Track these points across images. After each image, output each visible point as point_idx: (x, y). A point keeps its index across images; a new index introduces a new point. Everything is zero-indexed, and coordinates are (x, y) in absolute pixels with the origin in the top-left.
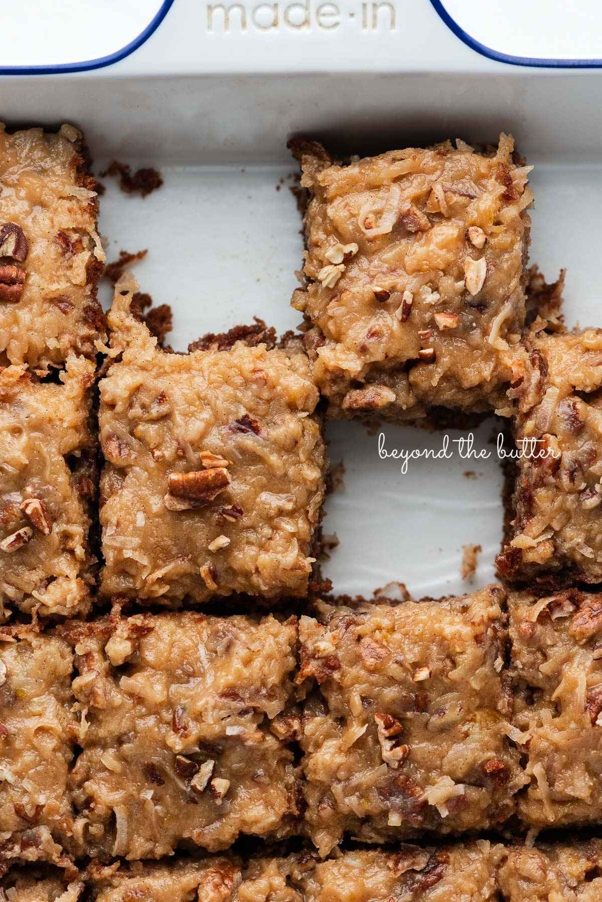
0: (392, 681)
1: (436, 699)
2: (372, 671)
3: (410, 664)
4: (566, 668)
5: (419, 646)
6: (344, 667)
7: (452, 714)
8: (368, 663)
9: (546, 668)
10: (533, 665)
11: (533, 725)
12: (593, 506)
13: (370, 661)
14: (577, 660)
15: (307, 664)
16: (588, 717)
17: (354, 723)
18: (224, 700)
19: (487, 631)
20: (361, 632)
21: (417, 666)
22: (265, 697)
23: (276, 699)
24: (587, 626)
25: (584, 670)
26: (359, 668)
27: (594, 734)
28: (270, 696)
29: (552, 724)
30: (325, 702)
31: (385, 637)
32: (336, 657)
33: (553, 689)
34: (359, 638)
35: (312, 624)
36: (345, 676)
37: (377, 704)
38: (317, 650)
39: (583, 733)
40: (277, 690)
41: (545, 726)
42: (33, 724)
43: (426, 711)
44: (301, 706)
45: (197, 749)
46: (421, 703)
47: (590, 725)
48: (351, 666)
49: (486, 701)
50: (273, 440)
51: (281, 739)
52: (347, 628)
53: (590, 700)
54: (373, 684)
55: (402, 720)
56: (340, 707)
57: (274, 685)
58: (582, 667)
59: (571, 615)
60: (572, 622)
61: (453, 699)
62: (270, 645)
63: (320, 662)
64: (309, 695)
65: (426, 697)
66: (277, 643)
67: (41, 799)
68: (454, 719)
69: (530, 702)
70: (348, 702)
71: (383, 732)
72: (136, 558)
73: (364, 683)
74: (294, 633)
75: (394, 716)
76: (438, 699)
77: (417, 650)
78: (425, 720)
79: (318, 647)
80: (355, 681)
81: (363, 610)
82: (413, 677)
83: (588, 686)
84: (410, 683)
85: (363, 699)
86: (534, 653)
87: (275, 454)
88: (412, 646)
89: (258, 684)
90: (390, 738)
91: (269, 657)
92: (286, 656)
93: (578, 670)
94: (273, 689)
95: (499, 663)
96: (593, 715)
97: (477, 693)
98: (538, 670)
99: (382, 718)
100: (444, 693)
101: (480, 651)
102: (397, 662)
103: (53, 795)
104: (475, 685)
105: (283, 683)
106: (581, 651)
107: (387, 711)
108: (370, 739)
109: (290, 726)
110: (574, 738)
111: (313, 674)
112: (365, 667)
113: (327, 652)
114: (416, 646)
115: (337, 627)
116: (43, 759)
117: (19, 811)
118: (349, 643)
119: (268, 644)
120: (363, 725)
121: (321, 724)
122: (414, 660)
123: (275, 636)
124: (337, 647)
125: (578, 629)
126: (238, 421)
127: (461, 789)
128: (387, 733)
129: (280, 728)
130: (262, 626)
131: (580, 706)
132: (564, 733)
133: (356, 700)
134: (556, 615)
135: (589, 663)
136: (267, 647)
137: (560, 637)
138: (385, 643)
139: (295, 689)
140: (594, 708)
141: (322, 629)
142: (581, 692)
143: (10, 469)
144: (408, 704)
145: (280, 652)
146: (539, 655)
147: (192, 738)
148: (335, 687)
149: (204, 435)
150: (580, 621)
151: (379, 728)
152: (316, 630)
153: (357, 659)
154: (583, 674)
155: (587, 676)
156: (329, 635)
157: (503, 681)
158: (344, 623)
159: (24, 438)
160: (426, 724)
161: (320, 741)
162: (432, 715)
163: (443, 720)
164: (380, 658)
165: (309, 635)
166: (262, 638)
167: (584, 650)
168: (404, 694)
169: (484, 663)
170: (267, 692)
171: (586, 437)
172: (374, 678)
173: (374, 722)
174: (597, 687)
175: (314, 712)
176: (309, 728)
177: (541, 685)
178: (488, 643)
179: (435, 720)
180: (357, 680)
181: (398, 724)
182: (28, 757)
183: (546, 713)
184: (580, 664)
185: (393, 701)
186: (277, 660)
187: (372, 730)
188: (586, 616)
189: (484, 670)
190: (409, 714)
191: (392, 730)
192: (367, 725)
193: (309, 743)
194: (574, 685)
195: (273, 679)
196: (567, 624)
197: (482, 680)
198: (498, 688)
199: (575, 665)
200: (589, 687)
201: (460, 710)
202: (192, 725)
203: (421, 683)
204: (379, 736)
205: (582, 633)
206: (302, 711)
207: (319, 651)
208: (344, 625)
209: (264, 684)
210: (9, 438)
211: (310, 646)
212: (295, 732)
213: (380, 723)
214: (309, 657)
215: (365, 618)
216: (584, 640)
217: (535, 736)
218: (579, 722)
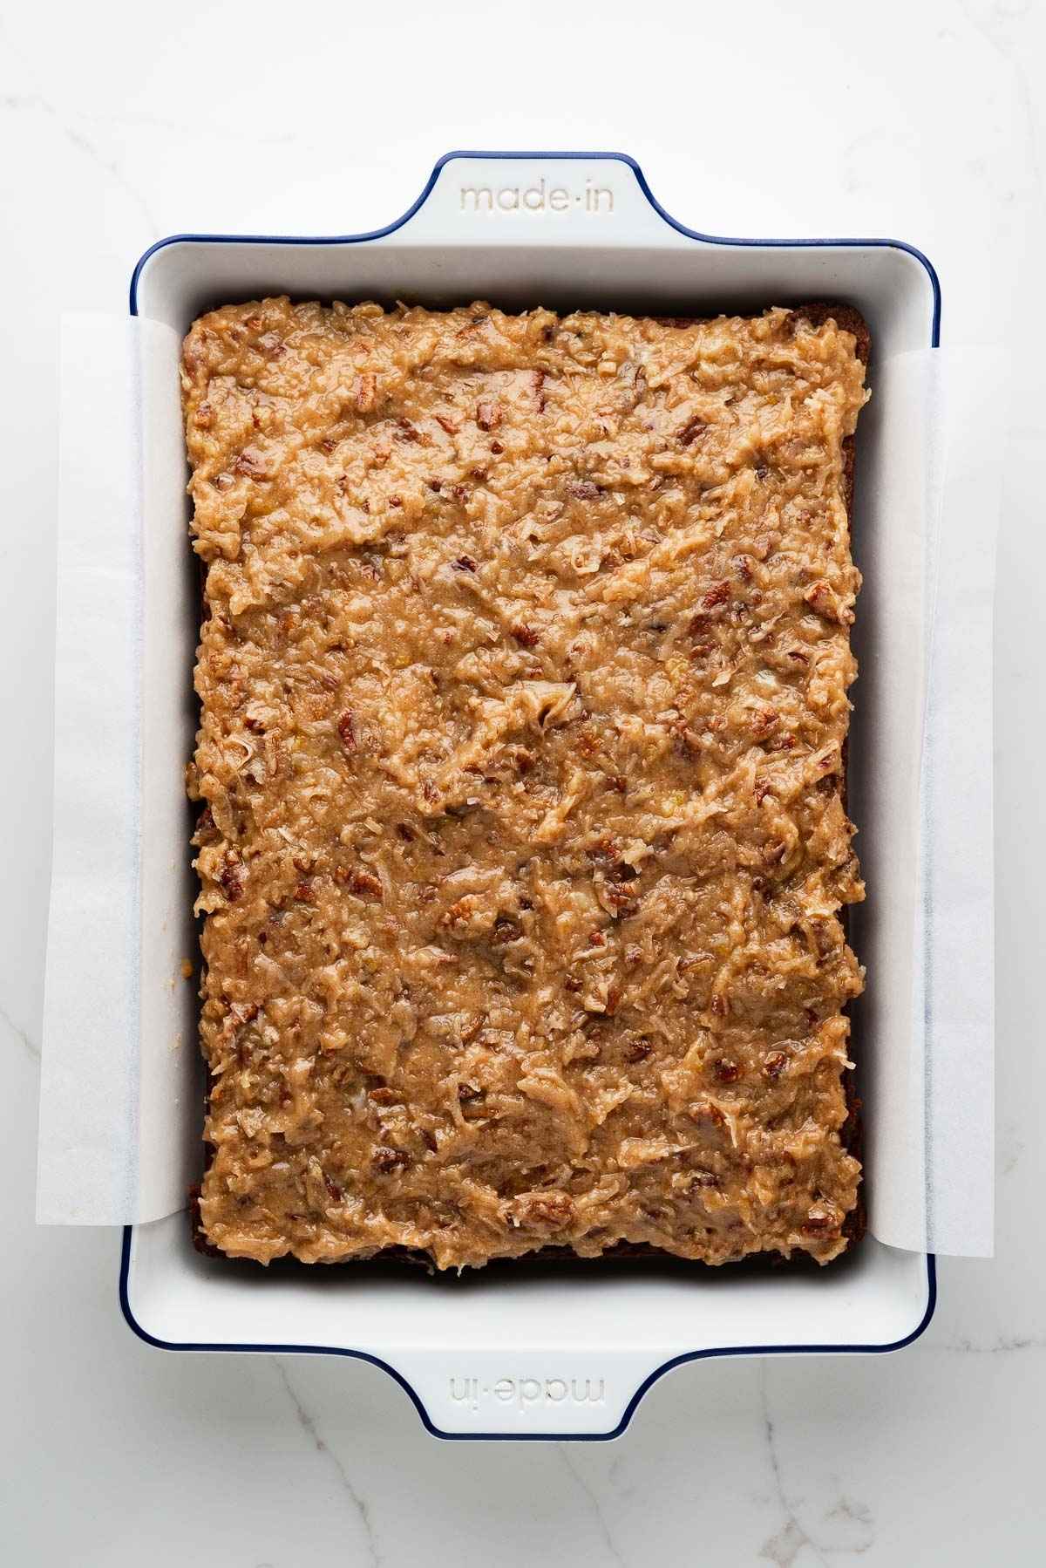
12: (759, 639)
16: (755, 800)
18: (468, 774)
42: (308, 793)
45: (444, 813)
67: (315, 855)
72: (382, 668)
103: (324, 851)
116: (316, 823)
117: (297, 864)
126: (459, 561)
127: (651, 849)
143: (289, 585)
147: (441, 804)
149: (434, 572)
154: (754, 765)
159: (300, 559)
171: (753, 585)
182: (304, 821)
194: (746, 773)
202: (441, 794)
210: (287, 559)
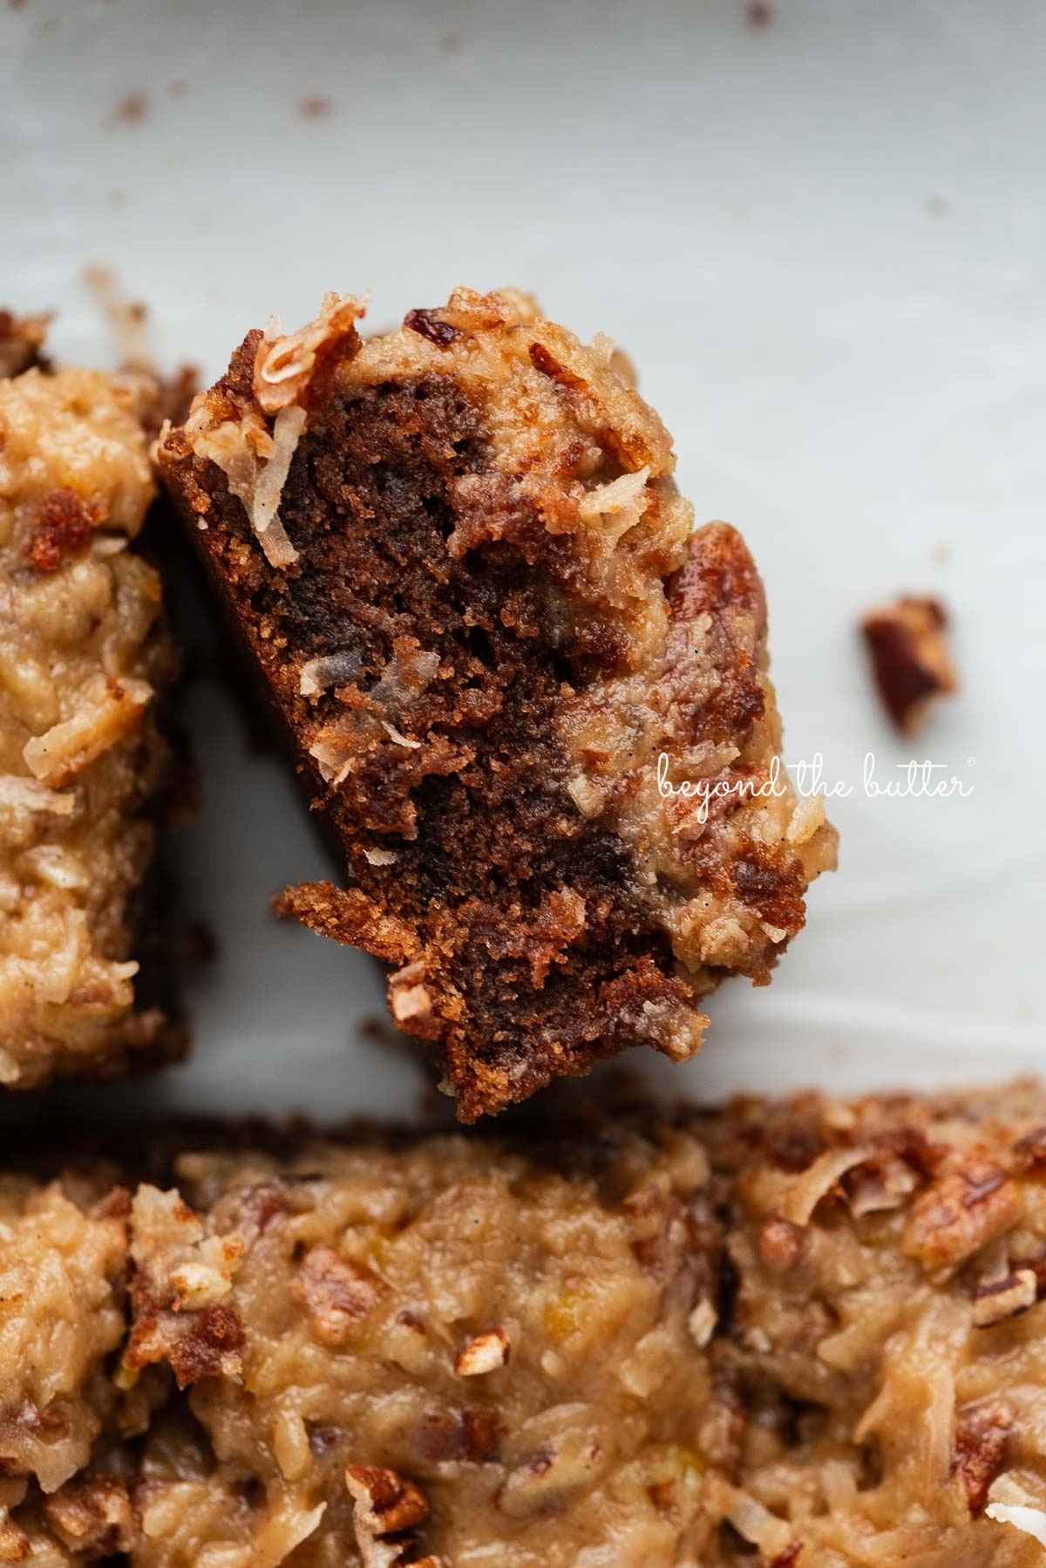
0: (396, 1374)
1: (522, 1423)
2: (338, 1348)
3: (446, 1325)
4: (894, 1347)
5: (473, 1272)
6: (256, 1337)
7: (569, 1468)
8: (325, 1325)
9: (836, 1350)
10: (802, 1342)
11: (801, 1506)
13: (332, 1320)
14: (926, 1326)
15: (151, 1328)
17: (287, 1499)
19: (668, 1229)
20: (304, 1234)
21: (468, 1329)
22: (33, 1429)
23: (65, 1435)
24: (954, 1230)
25: (947, 1356)
26: (299, 1338)
27: (978, 1542)
28: (49, 1428)
29: (855, 1509)
30: (202, 1437)
31: (374, 1248)
32: (230, 1313)
33: (859, 1409)
34: (299, 1251)
35: (168, 1210)
36: (260, 1365)
37: (353, 1442)
38: (177, 1290)
39: (948, 1538)
40: (68, 1409)
41: (838, 1515)
43: (494, 1459)
44: (137, 1449)
46: (482, 1436)
47: (968, 1515)
48: (277, 1334)
49: (668, 1427)
50: (25, 619)
51: (72, 1549)
52: (264, 1221)
53: (967, 1443)
54: (341, 1385)
55: (424, 1483)
56: (247, 1450)
57: (60, 1396)
58: (940, 1348)
59: (909, 1201)
60: (910, 1219)
61: (572, 1422)
62: (51, 1280)
63: (185, 1324)
64: (156, 1417)
65: (495, 1419)
66: (71, 1273)
68: (575, 1481)
69: (789, 1437)
70: (269, 1437)
71: (367, 1518)
73: (316, 1381)
74: (119, 1240)
75: (405, 1473)
76: (529, 1424)
77: (466, 1284)
78: (491, 1483)
79: (180, 1279)
80: (288, 1377)
81: (308, 1167)
82: (457, 1362)
83: (960, 1401)
84: (449, 1379)
85: (311, 1427)
86: (802, 1308)
87: (31, 662)
88: (451, 1274)
89: (14, 1393)
90: (388, 1538)
91: (49, 1315)
92: (96, 1308)
93: (930, 1355)
94: (54, 1407)
95: (704, 1319)
96: (976, 1487)
97: (639, 1406)
98: (814, 1355)
99: (366, 1477)
100: (545, 1406)
101: (647, 1287)
102: (409, 1320)
104: (636, 1382)
105: (85, 1387)
106: (939, 1301)
107: (385, 1459)
108: (330, 1541)
109: (99, 1513)
110: (920, 1550)
111: (165, 1358)
112: (316, 1337)
113: (206, 1295)
114: (465, 1271)
115: (235, 1219)
118: (269, 1266)
119: (44, 1276)
120: (312, 1504)
121: (191, 1504)
122: (457, 1313)
123: (66, 1250)
124: (237, 1279)
125: (930, 1241)
128: (378, 1524)
129: (72, 1520)
130: (30, 1222)
131: (937, 1460)
132: (888, 1535)
133: (293, 1433)
134: (866, 1203)
135: (960, 1337)
136: (41, 1287)
137: (876, 1258)
138: (374, 1265)
139: (120, 1400)
140: (978, 1468)
141: (193, 1229)
142: (939, 1423)
144: (441, 1440)
145: (78, 1299)
146: (817, 1313)
148: (231, 1395)
150: (935, 1216)
151: (358, 1508)
152: (178, 1228)
153: (293, 1313)
155: (955, 1370)
156: (214, 1245)
157: (715, 1369)
158: (254, 1208)
160: (497, 1496)
161: (189, 1552)
162: (511, 1468)
163: (546, 1483)
164: (359, 1308)
165: (160, 1244)
166: (30, 1260)
167: (946, 1299)
168: (430, 1409)
169: (659, 1319)
170: (39, 1416)
172: (343, 1367)
173: (346, 1491)
174: (986, 1406)
175: (172, 1468)
176: (159, 1514)
177: (822, 1395)
178: (672, 1263)
179: (522, 1483)
180: (295, 1374)
181: (413, 1496)
183: (838, 1476)
184: (935, 1338)
185: (400, 1432)
186: (70, 1323)
187: (340, 1520)
188: (952, 1203)
189: (661, 1340)
190: (446, 1468)
191: (394, 1516)
192: (323, 1506)
193: (159, 1558)
195: (58, 1379)
196: (897, 1224)
197: (653, 1368)
198: (700, 1391)
199: (921, 1343)
200: (963, 1404)
201: (594, 1454)
203: (480, 1380)
204: (359, 1529)
205: (942, 1253)
206: (137, 1463)
207: (182, 1293)
208: (256, 1215)
209: (30, 1393)
211: (158, 1274)
212: (115, 1531)
213: (362, 1494)
214: (154, 1307)
215: (318, 1191)
216: (947, 1272)
217: (809, 1544)
218: (935, 1506)
